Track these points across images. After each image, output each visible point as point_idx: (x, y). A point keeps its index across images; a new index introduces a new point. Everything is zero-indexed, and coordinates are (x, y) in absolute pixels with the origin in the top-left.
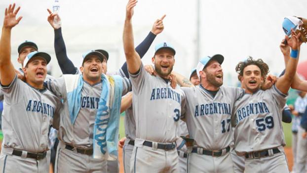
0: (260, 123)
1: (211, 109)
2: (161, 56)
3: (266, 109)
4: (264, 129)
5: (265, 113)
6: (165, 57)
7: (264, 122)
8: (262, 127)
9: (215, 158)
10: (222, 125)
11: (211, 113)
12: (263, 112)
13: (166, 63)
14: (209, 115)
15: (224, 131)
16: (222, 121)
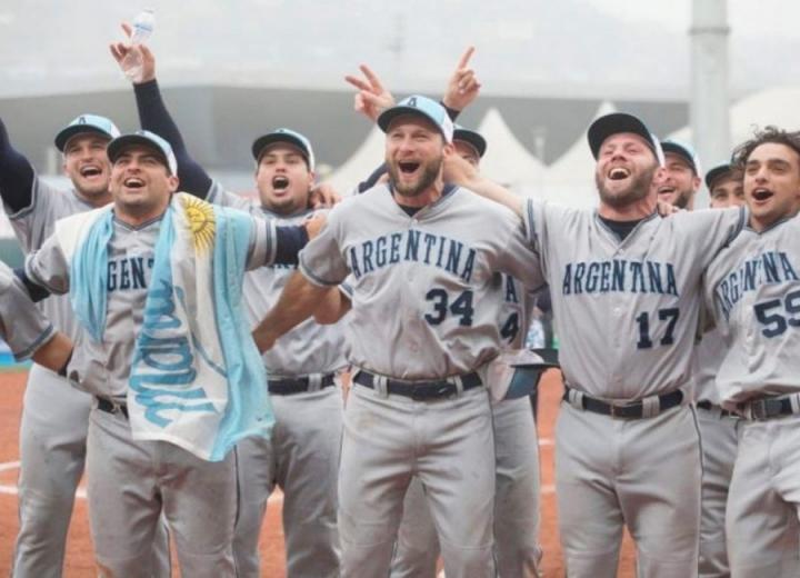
0: (769, 313)
1: (605, 277)
2: (396, 135)
3: (789, 270)
4: (782, 329)
5: (784, 283)
6: (408, 136)
7: (781, 311)
8: (774, 326)
9: (618, 423)
10: (636, 326)
11: (602, 289)
12: (777, 280)
13: (410, 153)
14: (597, 294)
15: (645, 343)
16: (638, 315)
